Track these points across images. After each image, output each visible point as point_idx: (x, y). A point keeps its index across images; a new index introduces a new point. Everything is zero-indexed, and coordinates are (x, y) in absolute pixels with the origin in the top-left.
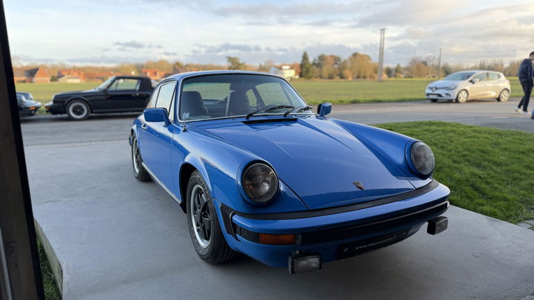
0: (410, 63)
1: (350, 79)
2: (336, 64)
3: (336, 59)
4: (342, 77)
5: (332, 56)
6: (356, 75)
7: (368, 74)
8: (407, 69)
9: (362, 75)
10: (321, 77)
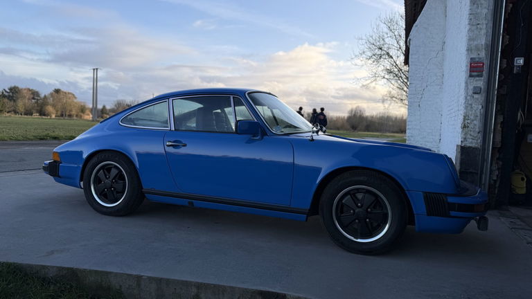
0: (116, 106)
1: (53, 116)
2: (33, 98)
3: (35, 94)
4: (42, 113)
5: (29, 90)
6: (59, 113)
7: (74, 112)
8: (112, 110)
9: (67, 114)
10: (16, 112)
